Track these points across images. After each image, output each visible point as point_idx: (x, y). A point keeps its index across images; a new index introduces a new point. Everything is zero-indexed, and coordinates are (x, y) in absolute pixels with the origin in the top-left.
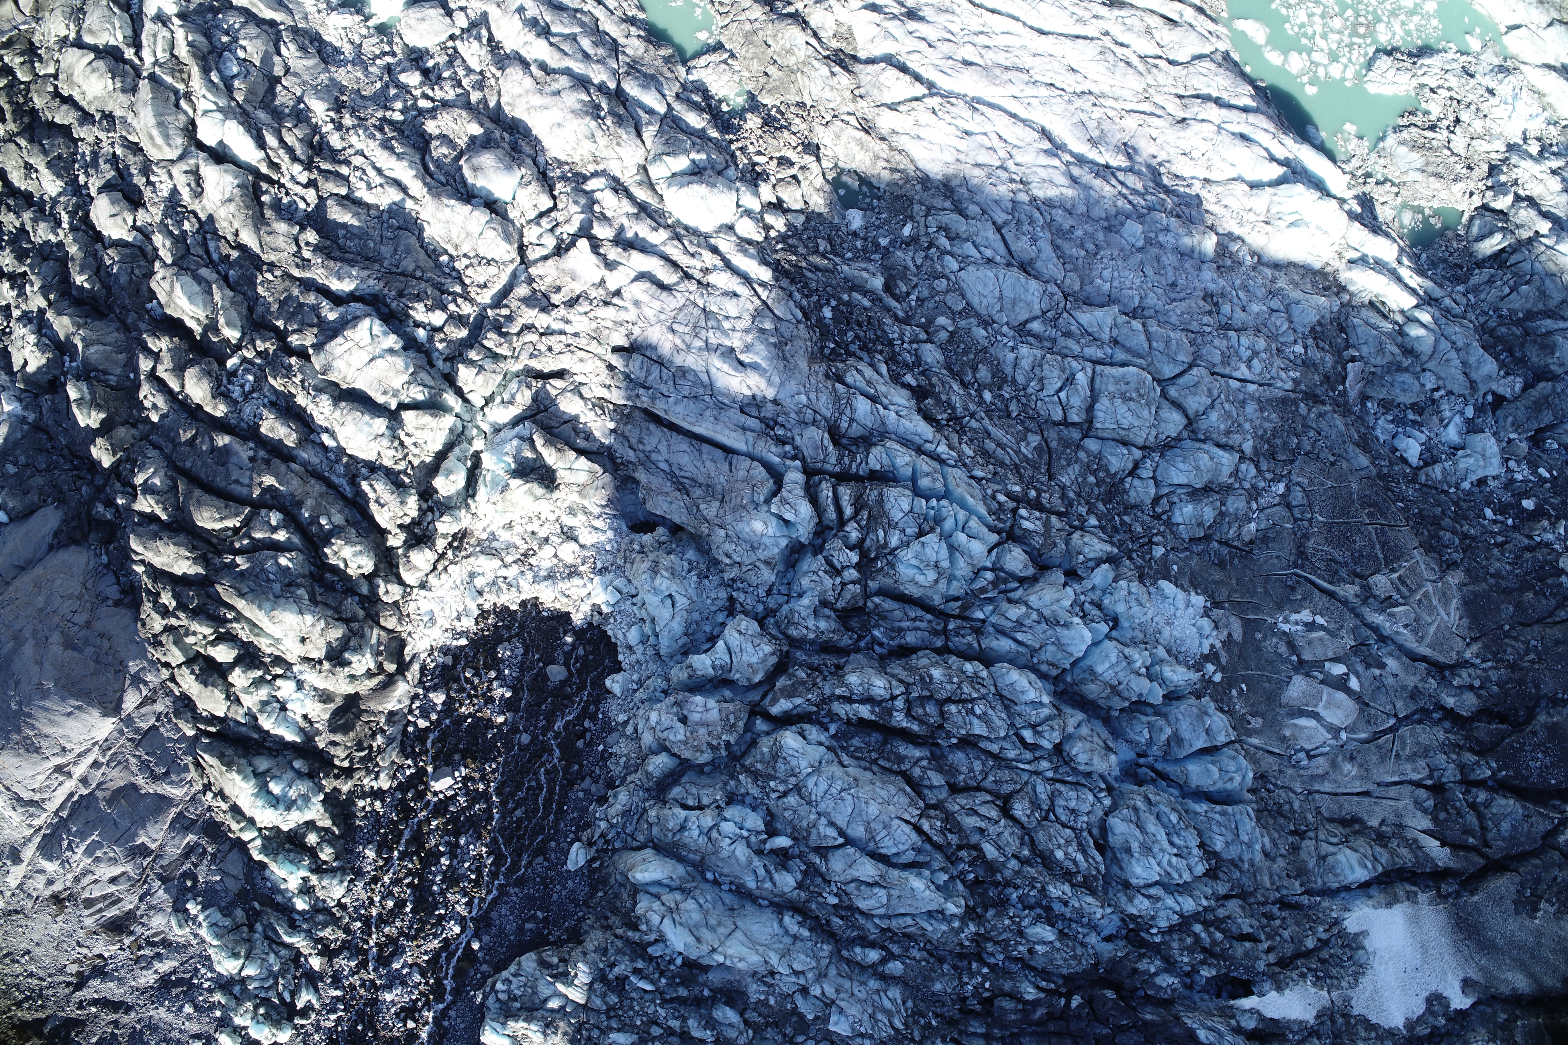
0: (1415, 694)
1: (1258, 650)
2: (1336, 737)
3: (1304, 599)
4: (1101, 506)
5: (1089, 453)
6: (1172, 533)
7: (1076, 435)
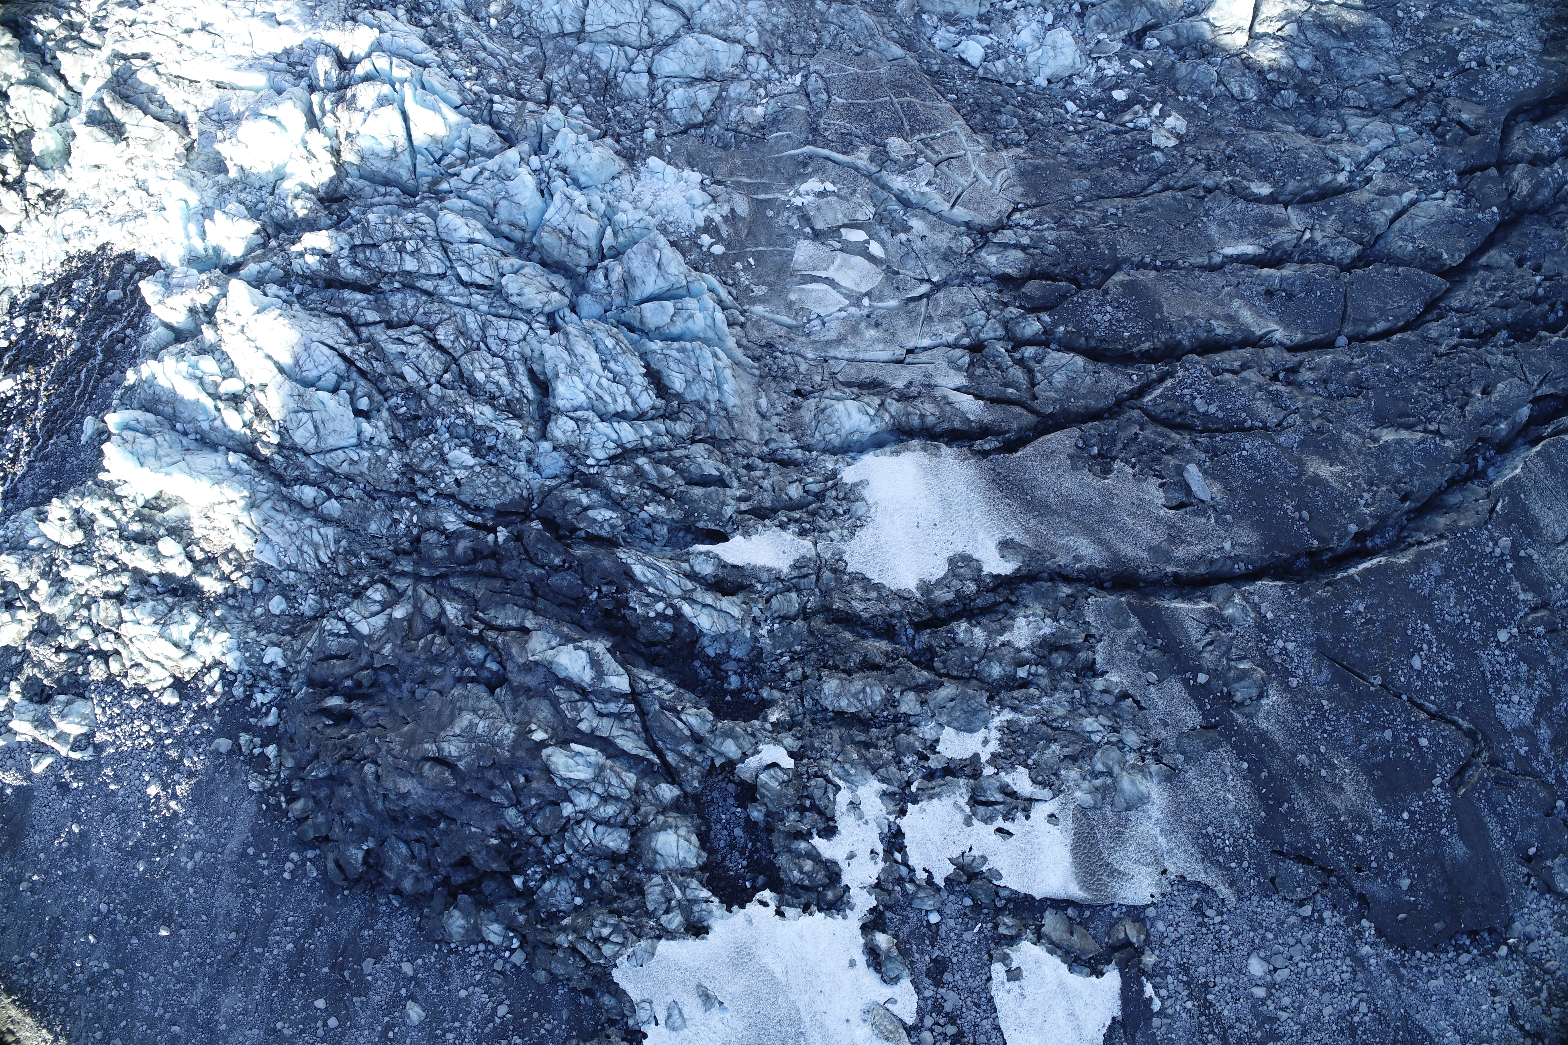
0: (948, 255)
1: (771, 226)
2: (858, 304)
3: (816, 171)
4: (590, 98)
5: (580, 55)
6: (667, 118)
7: (571, 42)
